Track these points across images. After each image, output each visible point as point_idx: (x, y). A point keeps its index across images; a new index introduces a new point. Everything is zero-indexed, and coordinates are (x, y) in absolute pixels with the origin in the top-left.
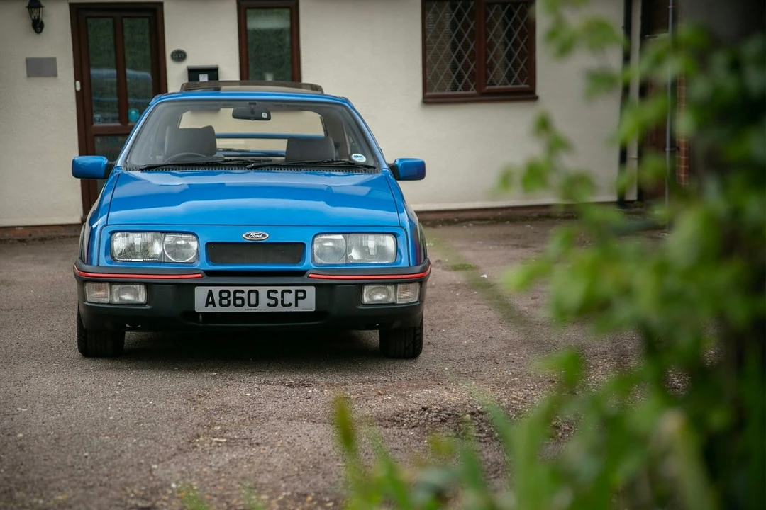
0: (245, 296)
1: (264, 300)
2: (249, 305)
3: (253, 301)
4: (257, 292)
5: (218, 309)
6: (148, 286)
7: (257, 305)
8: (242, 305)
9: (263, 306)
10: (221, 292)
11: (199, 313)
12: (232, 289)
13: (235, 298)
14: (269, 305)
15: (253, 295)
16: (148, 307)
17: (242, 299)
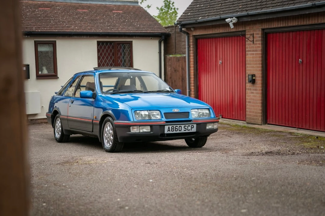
0: (178, 128)
1: (183, 129)
2: (179, 131)
3: (180, 130)
4: (181, 126)
5: (171, 132)
6: (151, 126)
7: (181, 130)
8: (177, 131)
9: (183, 131)
10: (172, 127)
11: (166, 134)
12: (175, 126)
13: (175, 129)
14: (184, 130)
15: (180, 127)
16: (152, 133)
17: (177, 129)
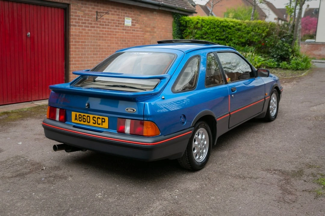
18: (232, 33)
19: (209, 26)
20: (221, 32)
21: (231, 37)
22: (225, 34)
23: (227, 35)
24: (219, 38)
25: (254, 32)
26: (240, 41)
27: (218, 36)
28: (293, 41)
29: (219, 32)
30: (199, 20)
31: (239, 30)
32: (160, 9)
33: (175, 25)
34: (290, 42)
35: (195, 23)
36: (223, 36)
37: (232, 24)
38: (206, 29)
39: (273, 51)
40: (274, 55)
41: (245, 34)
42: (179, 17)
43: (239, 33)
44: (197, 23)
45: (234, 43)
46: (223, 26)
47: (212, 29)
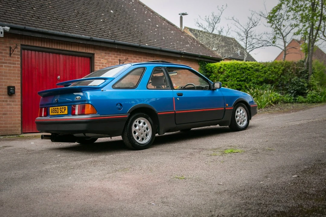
18: (251, 74)
19: (230, 69)
20: (241, 74)
21: (250, 78)
22: (245, 76)
23: (246, 76)
24: (240, 79)
25: (270, 71)
26: (259, 81)
27: (238, 78)
28: (309, 76)
29: (239, 74)
30: (222, 65)
31: (257, 70)
32: (182, 56)
33: (202, 71)
34: (306, 78)
35: (218, 68)
36: (243, 77)
37: (251, 65)
38: (227, 73)
39: (289, 87)
40: (291, 90)
41: (262, 74)
42: (205, 64)
43: (257, 73)
44: (221, 67)
45: (254, 83)
46: (242, 68)
47: (233, 71)
